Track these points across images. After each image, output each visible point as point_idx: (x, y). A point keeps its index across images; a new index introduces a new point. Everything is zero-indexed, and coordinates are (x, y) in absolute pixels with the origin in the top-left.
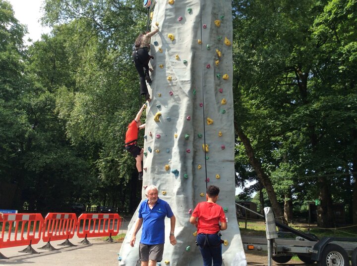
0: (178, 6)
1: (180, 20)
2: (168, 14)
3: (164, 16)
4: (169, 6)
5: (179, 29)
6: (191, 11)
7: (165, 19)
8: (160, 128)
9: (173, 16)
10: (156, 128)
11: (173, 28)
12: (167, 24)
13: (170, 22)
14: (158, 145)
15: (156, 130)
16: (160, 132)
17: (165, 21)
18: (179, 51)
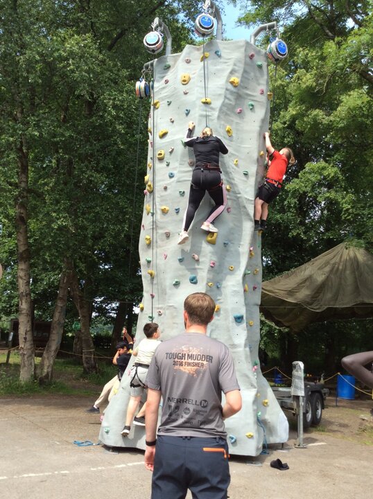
0: (240, 93)
1: (239, 113)
2: (229, 96)
3: (223, 97)
4: (230, 87)
5: (237, 123)
6: (252, 108)
7: (224, 102)
8: (214, 253)
9: (233, 103)
10: (210, 252)
11: (231, 118)
12: (225, 109)
13: (228, 109)
14: (211, 277)
15: (210, 254)
16: (214, 259)
17: (223, 105)
18: (237, 154)
